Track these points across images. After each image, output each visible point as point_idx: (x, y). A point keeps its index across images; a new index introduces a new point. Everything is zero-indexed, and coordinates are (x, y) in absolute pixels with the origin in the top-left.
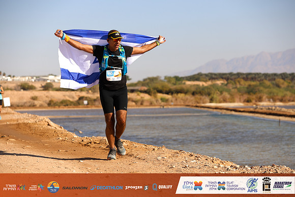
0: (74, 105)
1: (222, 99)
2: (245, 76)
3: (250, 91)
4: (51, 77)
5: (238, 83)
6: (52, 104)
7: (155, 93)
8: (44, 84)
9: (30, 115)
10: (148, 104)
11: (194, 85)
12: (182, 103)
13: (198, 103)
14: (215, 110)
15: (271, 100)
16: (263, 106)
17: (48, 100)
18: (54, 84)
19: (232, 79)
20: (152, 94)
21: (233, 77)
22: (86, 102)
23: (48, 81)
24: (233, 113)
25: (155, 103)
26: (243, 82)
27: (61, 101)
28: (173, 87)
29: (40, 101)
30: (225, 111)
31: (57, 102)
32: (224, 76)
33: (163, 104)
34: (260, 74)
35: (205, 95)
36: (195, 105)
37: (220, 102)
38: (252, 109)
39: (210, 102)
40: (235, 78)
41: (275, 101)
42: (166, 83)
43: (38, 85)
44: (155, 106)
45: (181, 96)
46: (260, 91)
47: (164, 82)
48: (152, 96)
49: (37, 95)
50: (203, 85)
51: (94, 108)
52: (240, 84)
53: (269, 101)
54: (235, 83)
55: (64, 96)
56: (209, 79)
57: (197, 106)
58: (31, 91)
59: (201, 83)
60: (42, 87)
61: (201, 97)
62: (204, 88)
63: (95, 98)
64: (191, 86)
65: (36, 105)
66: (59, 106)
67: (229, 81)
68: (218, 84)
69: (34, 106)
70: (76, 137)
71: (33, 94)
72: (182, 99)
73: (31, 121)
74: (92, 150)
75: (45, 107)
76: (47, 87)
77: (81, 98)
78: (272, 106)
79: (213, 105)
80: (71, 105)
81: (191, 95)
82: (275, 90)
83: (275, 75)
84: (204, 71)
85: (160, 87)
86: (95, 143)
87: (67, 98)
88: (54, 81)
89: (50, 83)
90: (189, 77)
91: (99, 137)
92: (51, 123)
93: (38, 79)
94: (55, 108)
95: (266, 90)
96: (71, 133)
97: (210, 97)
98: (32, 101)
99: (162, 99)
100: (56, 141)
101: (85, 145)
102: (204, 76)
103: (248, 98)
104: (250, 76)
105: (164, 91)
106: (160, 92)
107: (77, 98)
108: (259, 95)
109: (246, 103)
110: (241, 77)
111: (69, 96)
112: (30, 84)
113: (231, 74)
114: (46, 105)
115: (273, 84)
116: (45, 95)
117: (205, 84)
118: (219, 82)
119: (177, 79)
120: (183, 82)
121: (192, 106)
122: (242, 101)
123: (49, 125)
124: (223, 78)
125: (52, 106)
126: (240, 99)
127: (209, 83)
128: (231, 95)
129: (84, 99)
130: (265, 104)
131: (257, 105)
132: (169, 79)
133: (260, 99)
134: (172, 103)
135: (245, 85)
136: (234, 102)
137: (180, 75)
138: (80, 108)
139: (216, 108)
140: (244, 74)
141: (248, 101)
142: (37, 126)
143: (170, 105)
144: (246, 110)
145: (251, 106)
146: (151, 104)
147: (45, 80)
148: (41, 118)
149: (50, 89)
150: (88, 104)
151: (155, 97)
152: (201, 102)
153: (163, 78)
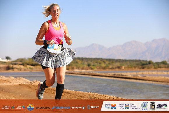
20: (25, 66)
44: (27, 71)
99: (30, 68)
134: (35, 70)
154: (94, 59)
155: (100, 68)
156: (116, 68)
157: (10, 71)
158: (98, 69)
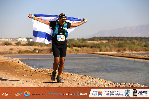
0: (32, 53)
1: (106, 50)
2: (117, 38)
3: (120, 46)
4: (20, 39)
5: (114, 42)
6: (20, 52)
7: (72, 47)
8: (16, 42)
9: (9, 58)
10: (69, 52)
11: (92, 43)
12: (86, 52)
13: (94, 52)
14: (102, 56)
15: (130, 50)
16: (126, 53)
17: (18, 50)
18: (21, 42)
19: (111, 40)
20: (71, 47)
21: (111, 39)
22: (37, 51)
23: (19, 41)
24: (111, 57)
25: (72, 52)
26: (116, 41)
27: (25, 50)
28: (81, 44)
29: (14, 50)
30: (107, 56)
31: (23, 51)
32: (107, 39)
33: (76, 52)
34: (125, 37)
35: (97, 48)
36: (92, 53)
37: (105, 51)
38: (121, 55)
39: (100, 51)
40: (112, 40)
41: (132, 51)
42: (78, 42)
43: (13, 43)
44: (72, 53)
45: (85, 48)
46: (125, 46)
47: (77, 41)
48: (71, 49)
49: (12, 48)
50: (96, 43)
51: (41, 54)
52: (115, 42)
53: (129, 51)
54: (112, 42)
55: (27, 48)
56: (99, 40)
57: (93, 54)
58: (10, 45)
59: (95, 42)
60: (16, 44)
61: (95, 49)
62: (97, 44)
63: (42, 49)
64: (90, 43)
65: (12, 53)
66: (24, 53)
67: (109, 41)
68: (103, 42)
69: (11, 53)
70: (32, 68)
71: (11, 47)
72: (86, 50)
73: (10, 61)
74: (40, 75)
75: (17, 54)
76: (18, 44)
77: (35, 49)
78: (131, 54)
79: (101, 53)
80: (30, 53)
81: (90, 48)
82: (132, 45)
83: (132, 38)
84: (97, 36)
85: (74, 44)
86: (42, 72)
87: (28, 49)
88: (21, 41)
89: (19, 42)
90: (89, 39)
91: (44, 69)
92: (20, 62)
93: (13, 39)
94: (22, 54)
95: (128, 46)
96: (30, 67)
97: (100, 49)
98: (10, 50)
99: (76, 50)
100: (22, 71)
101: (37, 73)
102: (97, 38)
103: (119, 49)
104: (120, 39)
105: (77, 46)
106: (75, 46)
107: (33, 49)
108: (124, 48)
109: (118, 52)
110: (115, 39)
111: (29, 48)
112: (10, 42)
113: (110, 37)
114: (17, 53)
115: (131, 42)
116: (17, 48)
117: (97, 42)
118: (104, 42)
119: (83, 40)
120: (86, 41)
121: (91, 53)
122: (116, 51)
123: (19, 63)
124: (106, 39)
125: (20, 53)
126: (115, 50)
127: (99, 42)
128: (110, 48)
129: (36, 50)
130: (127, 52)
131: (123, 53)
132: (79, 40)
133: (125, 50)
134: (81, 52)
135: (117, 43)
136: (112, 51)
137: (85, 38)
138: (35, 54)
139: (103, 54)
140: (116, 37)
141: (119, 51)
142: (13, 63)
143: (80, 53)
144: (118, 55)
145: (120, 53)
146: (70, 52)
147: (17, 40)
148: (15, 59)
149: (20, 45)
150: (38, 52)
151: (72, 49)
152: (95, 51)
153: (76, 39)
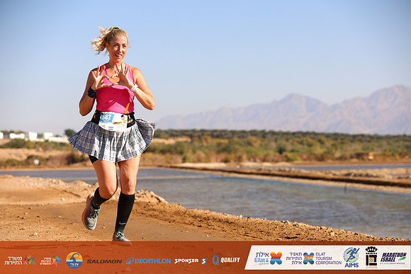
5: (204, 141)
12: (151, 163)
22: (37, 162)
26: (210, 140)
40: (200, 136)
46: (236, 150)
52: (207, 142)
55: (9, 154)
56: (170, 137)
63: (47, 157)
66: (5, 167)
67: (194, 139)
77: (30, 157)
80: (18, 165)
103: (225, 157)
107: (25, 157)
111: (15, 155)
113: (194, 131)
126: (216, 158)
128: (206, 154)
129: (34, 158)
133: (240, 159)
135: (213, 142)
140: (208, 131)
150: (40, 164)
154: (294, 134)
155: (309, 159)
156: (352, 157)
157: (77, 167)
158: (305, 160)
